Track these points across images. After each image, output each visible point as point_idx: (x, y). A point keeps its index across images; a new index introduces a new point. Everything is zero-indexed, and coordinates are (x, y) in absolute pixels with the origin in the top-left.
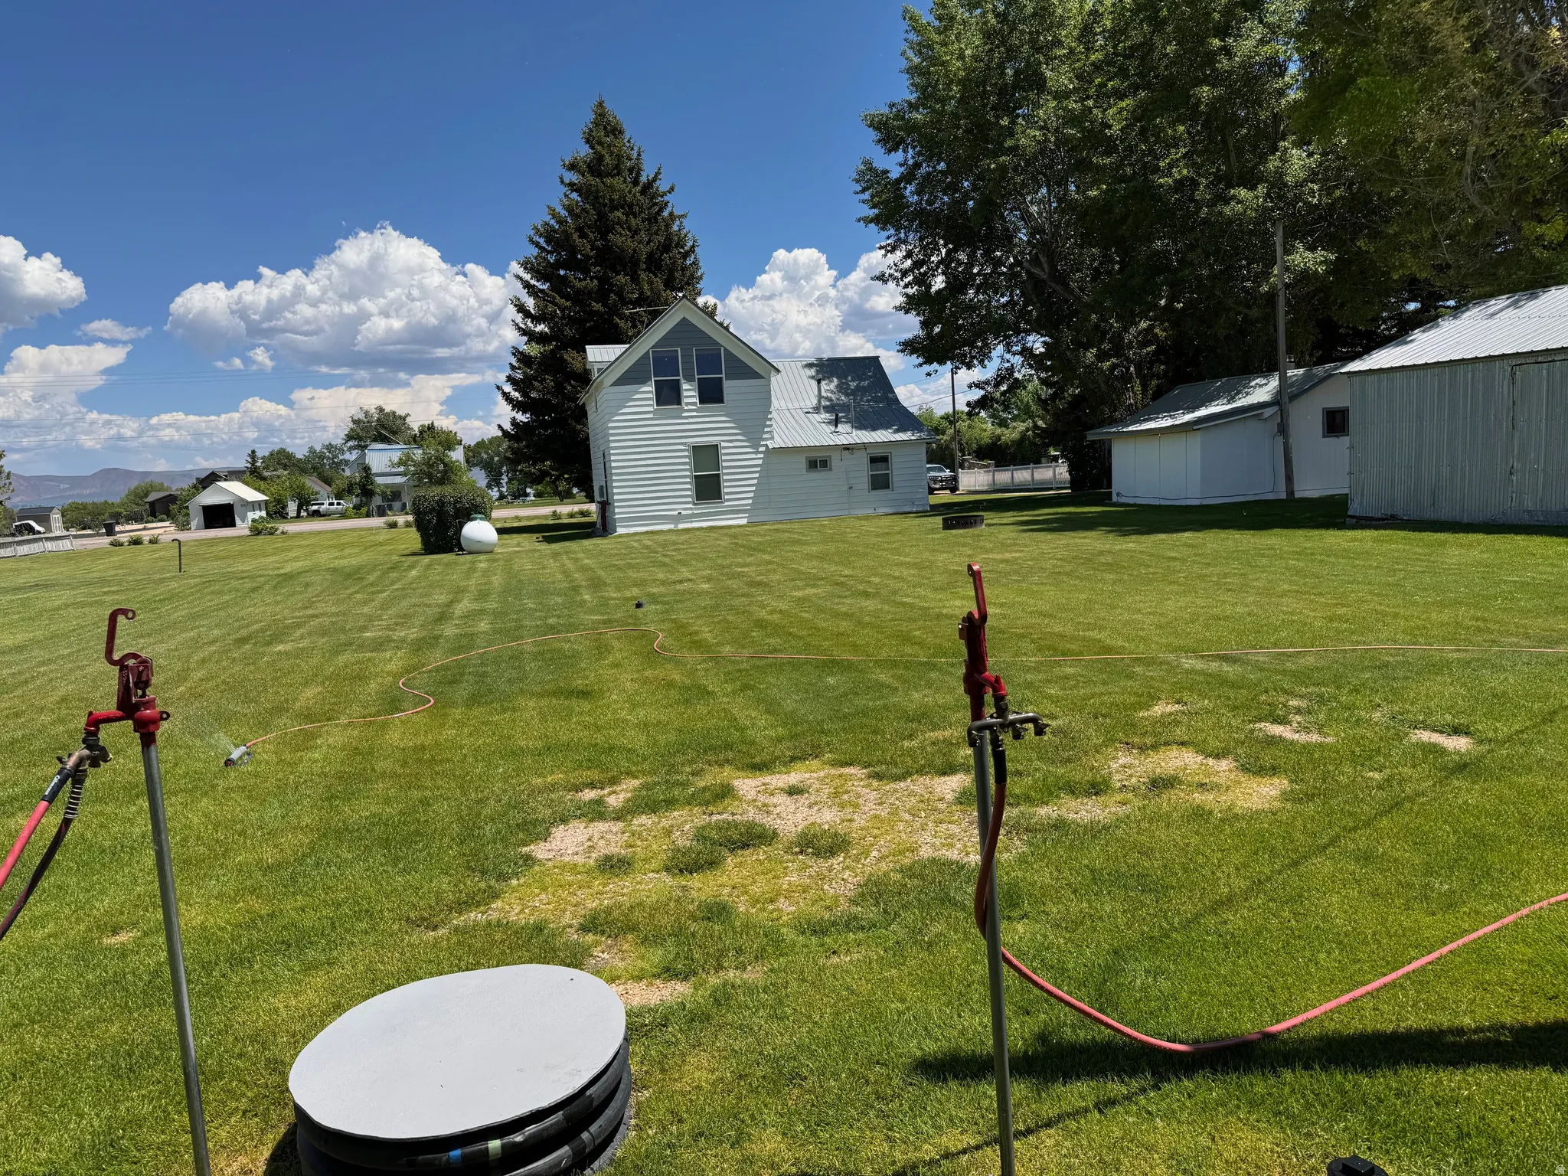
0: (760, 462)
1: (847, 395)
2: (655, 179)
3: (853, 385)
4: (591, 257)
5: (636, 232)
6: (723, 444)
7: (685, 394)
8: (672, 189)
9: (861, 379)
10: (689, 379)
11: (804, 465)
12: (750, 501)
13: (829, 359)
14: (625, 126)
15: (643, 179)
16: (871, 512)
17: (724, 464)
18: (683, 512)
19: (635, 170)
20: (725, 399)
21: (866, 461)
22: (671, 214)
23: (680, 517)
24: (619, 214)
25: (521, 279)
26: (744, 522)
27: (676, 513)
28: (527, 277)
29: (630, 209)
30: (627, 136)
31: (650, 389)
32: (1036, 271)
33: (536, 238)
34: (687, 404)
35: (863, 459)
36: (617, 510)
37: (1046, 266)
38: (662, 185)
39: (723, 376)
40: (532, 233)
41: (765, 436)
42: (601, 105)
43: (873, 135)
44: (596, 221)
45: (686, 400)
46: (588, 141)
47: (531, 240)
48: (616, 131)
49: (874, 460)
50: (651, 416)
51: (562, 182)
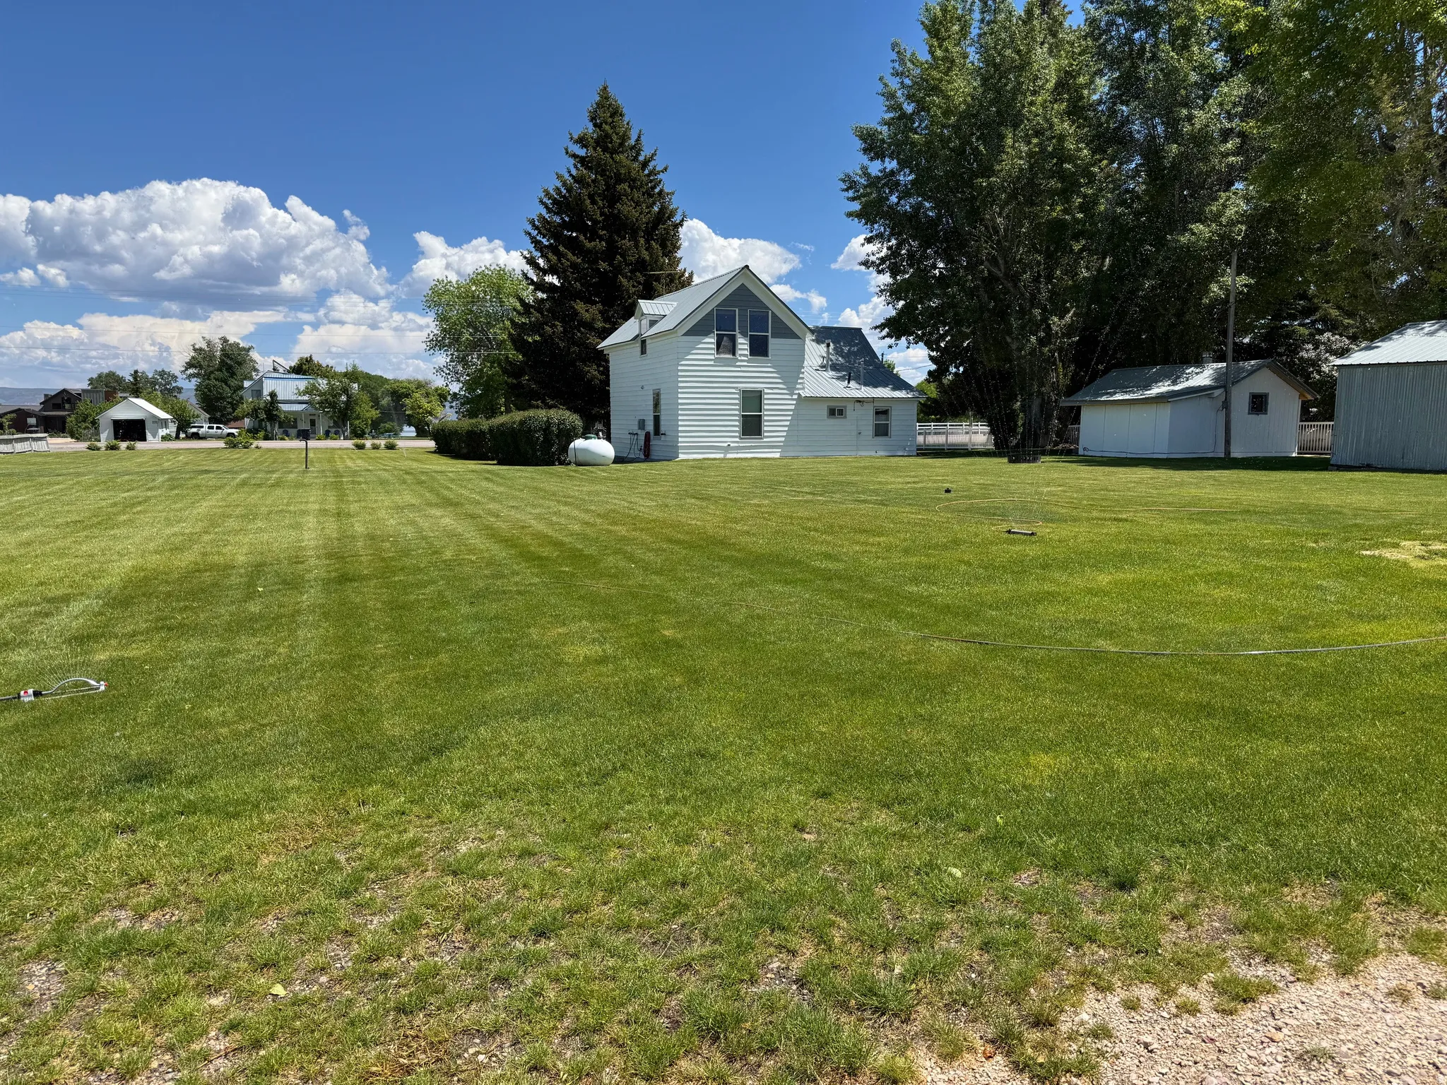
0: (793, 407)
1: (843, 357)
2: (652, 158)
3: (846, 349)
4: (600, 222)
5: (638, 204)
6: (766, 391)
7: (740, 347)
8: (666, 169)
9: (851, 346)
10: (744, 334)
11: (825, 412)
12: (783, 439)
13: (823, 327)
14: (624, 111)
15: (641, 158)
16: (873, 453)
17: (766, 407)
18: (732, 445)
19: (637, 148)
20: (770, 352)
21: (871, 412)
22: (661, 191)
23: (728, 449)
24: (625, 186)
25: (530, 234)
26: (777, 455)
27: (726, 445)
28: (535, 233)
29: (632, 182)
30: (626, 119)
31: (712, 340)
32: (994, 270)
33: (545, 200)
34: (741, 355)
35: (869, 411)
36: (680, 439)
37: (1002, 267)
38: (657, 164)
39: (769, 334)
40: (543, 195)
41: (798, 386)
42: (605, 88)
43: (859, 144)
44: (604, 191)
45: (740, 352)
46: (593, 119)
47: (541, 202)
48: (616, 113)
49: (877, 413)
50: (712, 363)
51: (567, 153)
